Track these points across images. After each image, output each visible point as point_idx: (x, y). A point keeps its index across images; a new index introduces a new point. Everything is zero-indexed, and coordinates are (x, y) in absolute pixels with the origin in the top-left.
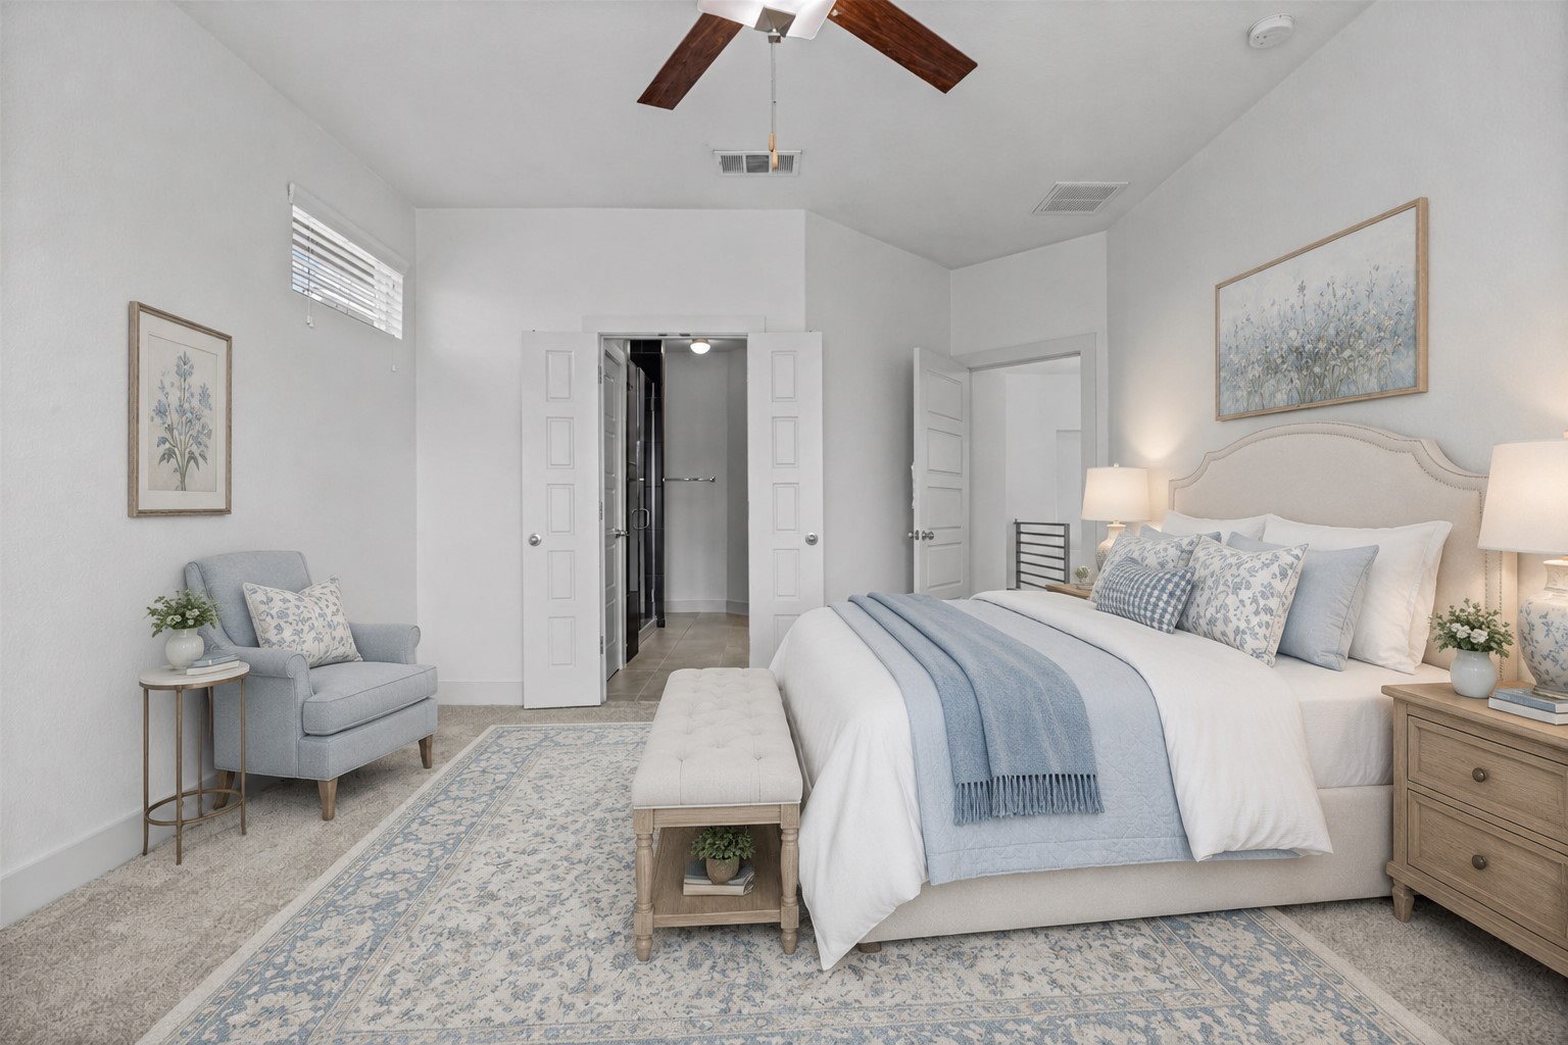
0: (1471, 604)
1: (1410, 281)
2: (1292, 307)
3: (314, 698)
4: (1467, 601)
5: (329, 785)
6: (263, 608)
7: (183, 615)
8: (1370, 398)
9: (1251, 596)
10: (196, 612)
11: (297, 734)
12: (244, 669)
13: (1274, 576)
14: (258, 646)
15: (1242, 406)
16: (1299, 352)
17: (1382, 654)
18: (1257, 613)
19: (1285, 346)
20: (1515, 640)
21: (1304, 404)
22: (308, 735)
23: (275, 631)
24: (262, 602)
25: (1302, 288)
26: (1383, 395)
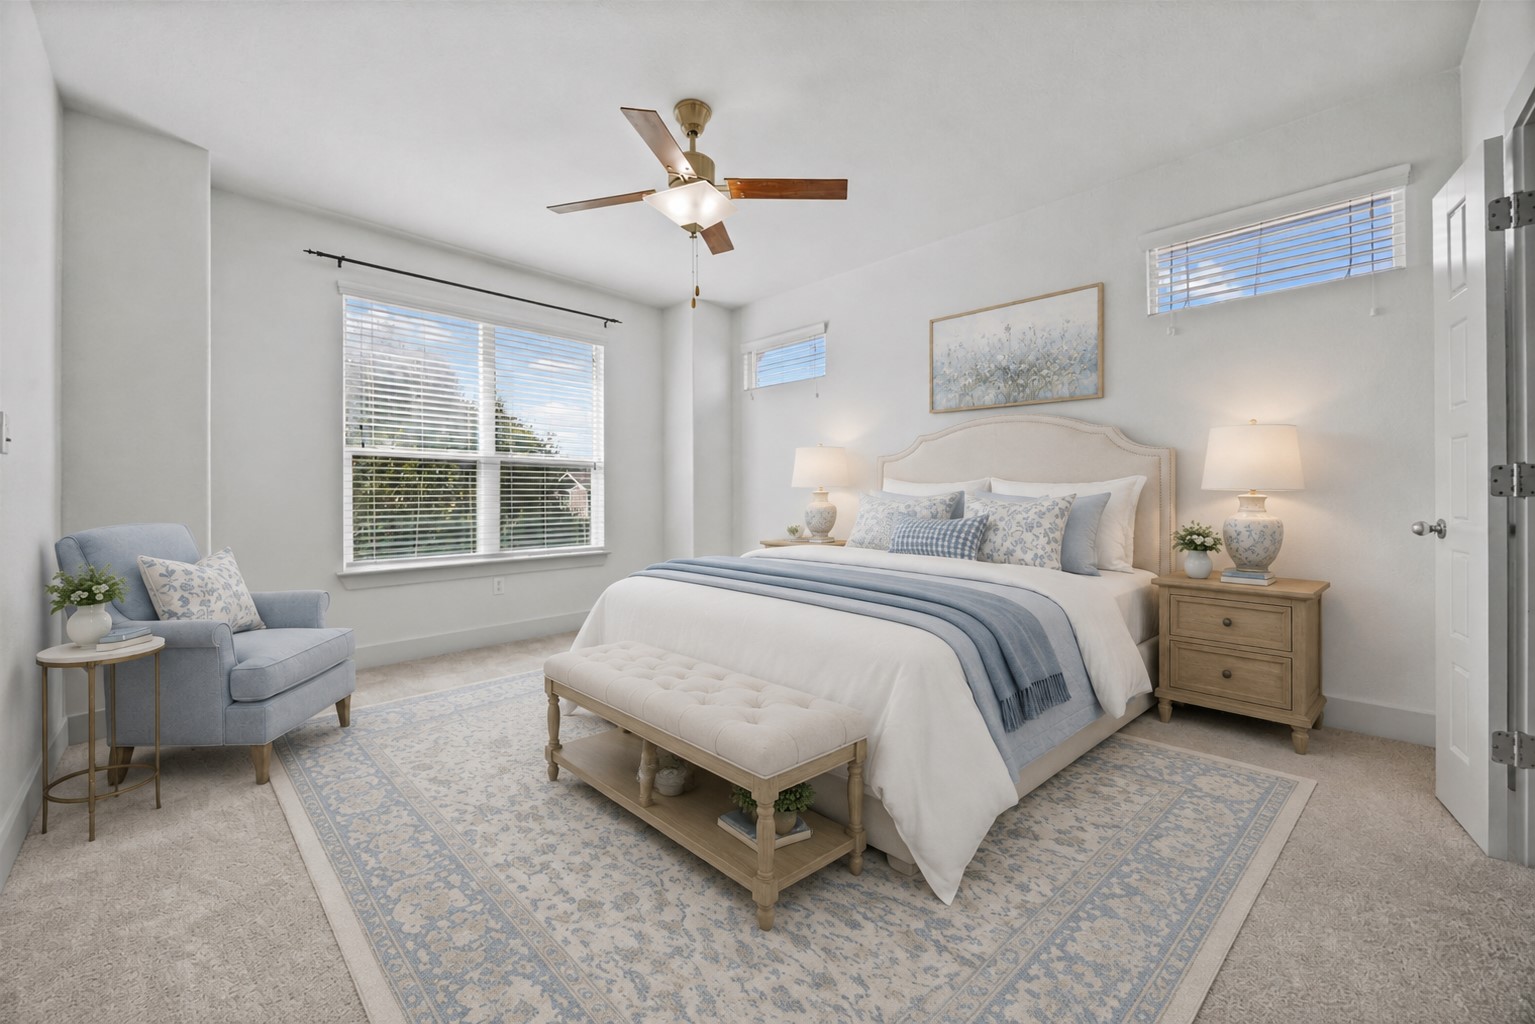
0: (1195, 523)
1: (1093, 331)
2: (1000, 340)
3: (239, 666)
4: (1193, 522)
5: (265, 750)
6: (164, 580)
7: (89, 590)
8: (1062, 401)
9: (1043, 532)
10: (104, 588)
11: (222, 703)
12: (158, 642)
13: (1057, 516)
14: (158, 619)
15: (953, 404)
16: (1006, 370)
17: (1115, 562)
18: (1048, 543)
19: (993, 366)
20: (1223, 541)
21: (1009, 403)
22: (235, 702)
23: (180, 603)
24: (161, 575)
25: (1008, 329)
26: (1073, 399)
